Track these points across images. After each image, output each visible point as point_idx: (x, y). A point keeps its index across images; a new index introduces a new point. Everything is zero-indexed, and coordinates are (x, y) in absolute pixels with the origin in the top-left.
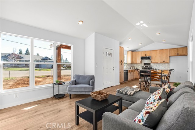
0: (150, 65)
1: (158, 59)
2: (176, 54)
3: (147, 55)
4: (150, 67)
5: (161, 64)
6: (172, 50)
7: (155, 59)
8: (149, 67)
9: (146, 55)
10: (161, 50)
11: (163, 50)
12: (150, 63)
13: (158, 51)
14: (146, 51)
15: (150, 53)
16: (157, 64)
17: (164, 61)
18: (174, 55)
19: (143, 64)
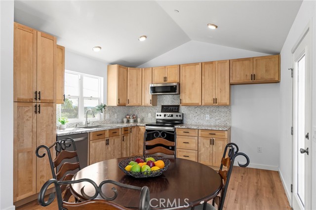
0: (178, 111)
1: (199, 92)
2: (249, 77)
3: (169, 80)
4: (179, 118)
5: (208, 110)
6: (237, 63)
7: (190, 94)
8: (175, 116)
9: (165, 79)
10: (206, 63)
11: (212, 63)
12: (178, 106)
13: (199, 67)
14: (165, 67)
15: (177, 71)
16: (198, 110)
17: (215, 100)
18: (243, 79)
19: (160, 109)
